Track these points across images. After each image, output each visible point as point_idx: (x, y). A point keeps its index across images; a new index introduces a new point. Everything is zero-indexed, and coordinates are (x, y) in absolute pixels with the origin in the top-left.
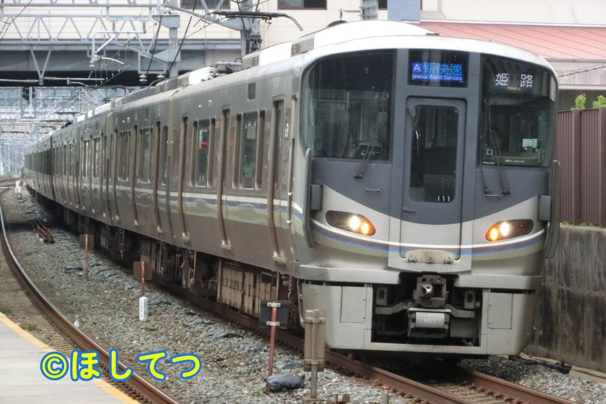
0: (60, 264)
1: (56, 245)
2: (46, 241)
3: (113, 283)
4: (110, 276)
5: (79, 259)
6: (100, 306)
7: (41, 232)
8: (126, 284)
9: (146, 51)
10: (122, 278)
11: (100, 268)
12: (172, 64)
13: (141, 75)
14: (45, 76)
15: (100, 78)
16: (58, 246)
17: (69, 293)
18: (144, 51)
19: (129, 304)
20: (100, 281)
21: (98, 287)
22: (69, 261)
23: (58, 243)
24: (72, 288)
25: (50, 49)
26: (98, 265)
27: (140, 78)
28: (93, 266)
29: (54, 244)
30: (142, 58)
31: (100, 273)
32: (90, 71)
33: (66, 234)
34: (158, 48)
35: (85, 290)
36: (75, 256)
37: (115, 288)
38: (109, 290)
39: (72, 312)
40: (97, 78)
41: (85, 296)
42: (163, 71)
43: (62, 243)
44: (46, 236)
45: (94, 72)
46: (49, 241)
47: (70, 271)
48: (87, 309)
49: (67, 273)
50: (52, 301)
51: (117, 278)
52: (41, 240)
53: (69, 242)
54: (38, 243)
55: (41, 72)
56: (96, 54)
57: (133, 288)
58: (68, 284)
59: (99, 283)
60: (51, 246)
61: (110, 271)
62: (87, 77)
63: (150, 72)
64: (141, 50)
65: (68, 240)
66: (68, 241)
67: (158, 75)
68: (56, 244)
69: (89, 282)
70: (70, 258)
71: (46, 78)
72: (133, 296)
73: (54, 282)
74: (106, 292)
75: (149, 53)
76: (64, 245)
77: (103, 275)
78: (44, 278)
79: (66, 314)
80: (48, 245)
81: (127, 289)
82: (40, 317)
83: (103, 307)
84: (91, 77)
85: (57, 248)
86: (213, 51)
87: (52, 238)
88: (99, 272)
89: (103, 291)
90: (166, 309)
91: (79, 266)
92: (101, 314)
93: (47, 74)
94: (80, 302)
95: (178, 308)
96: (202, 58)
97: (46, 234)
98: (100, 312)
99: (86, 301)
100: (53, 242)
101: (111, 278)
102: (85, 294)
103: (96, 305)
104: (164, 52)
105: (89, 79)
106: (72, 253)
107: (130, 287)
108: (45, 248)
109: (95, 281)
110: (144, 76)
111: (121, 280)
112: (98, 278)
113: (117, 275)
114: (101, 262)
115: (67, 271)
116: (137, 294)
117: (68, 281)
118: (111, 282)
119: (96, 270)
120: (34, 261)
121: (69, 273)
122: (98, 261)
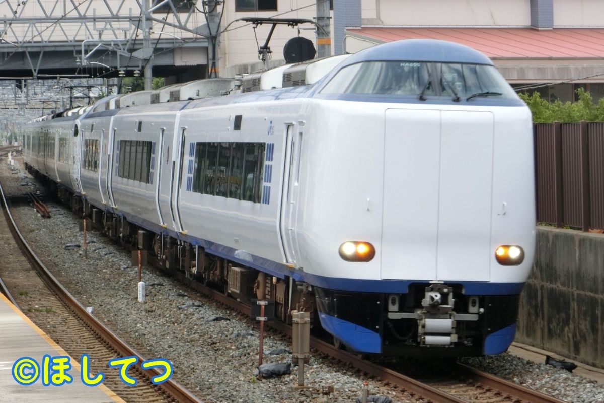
0: (60, 240)
2: (43, 216)
3: (109, 262)
5: (76, 236)
6: (102, 287)
7: (37, 207)
8: (121, 264)
9: (124, 50)
10: (116, 258)
11: (96, 247)
12: (147, 61)
13: (120, 71)
14: (38, 73)
15: (86, 74)
16: (54, 220)
17: (74, 273)
18: (122, 50)
19: (127, 285)
20: (97, 259)
21: (97, 265)
22: (66, 237)
24: (75, 267)
25: (42, 51)
26: (93, 242)
27: (120, 74)
28: (89, 243)
29: (51, 219)
30: (121, 56)
31: (97, 251)
32: (77, 68)
33: (60, 209)
34: (136, 47)
35: (86, 269)
36: (71, 232)
37: (112, 267)
38: (106, 269)
39: (79, 293)
40: (83, 74)
41: (87, 276)
42: (139, 67)
43: (58, 218)
44: (43, 212)
45: (80, 69)
46: (46, 216)
47: (70, 248)
48: (92, 289)
49: (67, 250)
50: (60, 281)
51: (112, 257)
52: (39, 215)
53: (64, 217)
54: (37, 219)
55: (35, 70)
56: (85, 59)
57: (128, 268)
58: (71, 263)
59: (97, 261)
60: (49, 221)
61: (104, 249)
62: (75, 74)
63: (129, 68)
64: (120, 49)
65: (62, 214)
66: (62, 216)
67: (135, 70)
68: (53, 218)
69: (89, 260)
70: (67, 234)
71: (39, 75)
72: (129, 277)
73: (58, 260)
74: (104, 270)
75: (126, 52)
76: (59, 220)
77: (99, 253)
78: (49, 256)
80: (46, 219)
81: (122, 269)
82: (53, 298)
83: (105, 288)
84: (78, 74)
85: (54, 223)
86: (181, 48)
87: (48, 213)
88: (95, 250)
89: (101, 270)
90: (160, 290)
91: (77, 243)
92: (105, 295)
93: (41, 71)
94: (84, 282)
95: (170, 289)
96: (171, 54)
97: (43, 210)
98: (104, 293)
99: (89, 281)
100: (49, 217)
101: (106, 256)
102: (87, 273)
103: (98, 286)
104: (139, 50)
105: (76, 75)
106: (68, 228)
107: (125, 267)
108: (43, 223)
109: (93, 259)
110: (123, 72)
111: (116, 260)
112: (95, 255)
113: (111, 254)
114: (95, 240)
115: (67, 248)
116: (132, 275)
117: (70, 260)
118: (108, 261)
119: (91, 247)
120: (38, 238)
121: (69, 250)
122: (92, 238)
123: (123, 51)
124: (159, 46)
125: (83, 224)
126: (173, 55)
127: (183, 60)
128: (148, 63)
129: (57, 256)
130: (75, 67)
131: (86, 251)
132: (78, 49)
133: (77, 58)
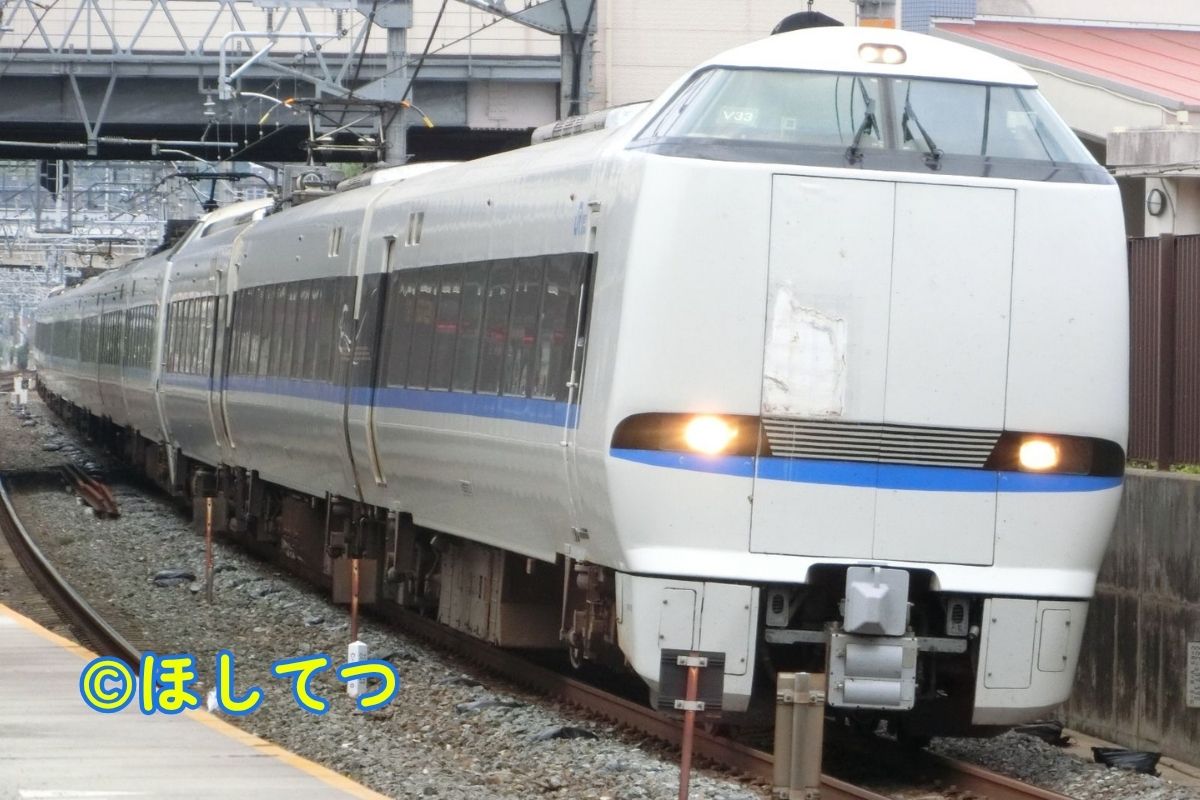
0: (141, 566)
1: (123, 523)
2: (99, 514)
3: (272, 610)
4: (263, 594)
5: (184, 555)
6: (250, 663)
7: (85, 492)
8: (304, 612)
9: (334, 81)
10: (291, 600)
11: (236, 577)
12: (395, 108)
14: (101, 134)
15: (229, 140)
16: (127, 524)
17: (174, 632)
18: (329, 80)
20: (240, 605)
21: (239, 618)
22: (159, 558)
23: (129, 519)
24: (179, 620)
25: (115, 74)
26: (230, 568)
28: (219, 571)
29: (118, 522)
30: (325, 95)
31: (239, 588)
32: (205, 126)
33: (144, 498)
34: (363, 74)
35: (208, 624)
36: (173, 547)
37: (279, 620)
38: (264, 626)
40: (222, 140)
42: (372, 127)
43: (138, 518)
44: (99, 502)
45: (214, 127)
46: (107, 513)
47: (166, 581)
49: (158, 586)
51: (280, 598)
52: (89, 511)
53: (154, 515)
54: (81, 518)
55: (93, 126)
56: (228, 84)
57: (322, 621)
58: (168, 610)
59: (239, 610)
60: (112, 526)
61: (260, 582)
62: (199, 140)
64: (324, 79)
65: (151, 511)
66: (151, 514)
67: (361, 135)
68: (124, 519)
69: (215, 607)
70: (161, 552)
71: (103, 139)
72: (326, 639)
73: (135, 605)
74: (257, 629)
75: (340, 86)
76: (141, 522)
77: (245, 592)
78: (108, 596)
80: (106, 523)
81: (307, 625)
83: (258, 664)
84: (207, 140)
85: (126, 529)
86: (487, 83)
87: (112, 504)
88: (235, 585)
89: (251, 628)
91: (188, 571)
92: (257, 679)
93: (106, 130)
94: (202, 652)
95: (435, 670)
96: (460, 98)
97: (98, 496)
98: (254, 676)
99: (215, 650)
100: (115, 516)
101: (266, 598)
102: (209, 633)
103: (241, 659)
104: (376, 83)
105: (203, 143)
106: (165, 540)
107: (315, 619)
108: (99, 529)
109: (229, 606)
110: (330, 139)
111: (291, 604)
112: (233, 598)
113: (279, 591)
114: (235, 563)
115: (160, 581)
116: (334, 636)
117: (166, 603)
118: (269, 607)
119: (226, 579)
120: (80, 557)
121: (163, 586)
122: (229, 560)
123: (332, 84)
124: (424, 74)
126: (466, 99)
127: (493, 115)
128: (396, 113)
129: (131, 595)
130: (201, 121)
131: (208, 587)
132: (209, 72)
133: (204, 98)
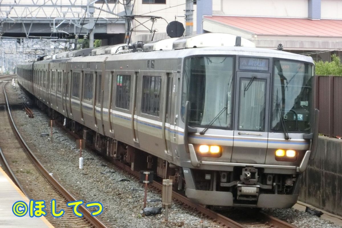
0: (38, 131)
2: (30, 117)
3: (65, 145)
4: (63, 141)
5: (47, 129)
7: (26, 111)
8: (71, 146)
9: (78, 24)
10: (69, 142)
11: (58, 135)
12: (91, 30)
13: (76, 35)
15: (56, 36)
16: (35, 119)
17: (44, 150)
18: (77, 24)
19: (74, 158)
20: (58, 143)
21: (58, 146)
22: (42, 129)
23: (36, 118)
24: (45, 147)
25: (32, 23)
26: (57, 133)
27: (75, 37)
28: (54, 133)
30: (76, 27)
31: (58, 138)
33: (39, 113)
34: (85, 22)
35: (51, 148)
36: (45, 126)
37: (66, 148)
38: (63, 149)
39: (46, 162)
40: (55, 36)
41: (51, 153)
42: (86, 33)
43: (38, 118)
44: (30, 114)
45: (53, 33)
46: (31, 116)
48: (54, 161)
50: (36, 155)
51: (66, 142)
52: (27, 116)
53: (41, 117)
54: (26, 118)
55: (27, 33)
56: (55, 29)
57: (75, 149)
58: (43, 145)
59: (58, 144)
60: (32, 120)
61: (62, 137)
63: (81, 34)
64: (76, 23)
65: (40, 116)
67: (84, 35)
68: (35, 118)
69: (53, 143)
70: (42, 127)
71: (30, 36)
72: (75, 154)
73: (36, 143)
74: (61, 150)
75: (79, 25)
76: (38, 119)
77: (59, 139)
78: (31, 140)
79: (43, 163)
80: (31, 118)
82: (31, 165)
83: (61, 160)
84: (52, 36)
85: (35, 121)
86: (111, 24)
87: (33, 115)
88: (57, 138)
89: (60, 149)
90: (92, 162)
91: (48, 133)
92: (61, 164)
93: (31, 34)
94: (50, 156)
95: (97, 162)
96: (105, 27)
97: (30, 113)
99: (52, 156)
100: (33, 117)
101: (63, 142)
102: (51, 151)
103: (57, 159)
104: (87, 24)
105: (51, 37)
106: (43, 124)
107: (73, 148)
108: (29, 120)
109: (56, 143)
110: (78, 36)
111: (68, 144)
112: (57, 141)
113: (66, 140)
114: (58, 131)
115: (42, 136)
116: (77, 153)
117: (43, 143)
118: (64, 144)
119: (55, 136)
120: (26, 130)
121: (42, 137)
122: (56, 130)
124: (98, 22)
125: (51, 123)
126: (106, 27)
127: (112, 30)
128: (91, 31)
129: (35, 140)
130: (50, 32)
131: (52, 138)
132: (52, 22)
133: (51, 28)
